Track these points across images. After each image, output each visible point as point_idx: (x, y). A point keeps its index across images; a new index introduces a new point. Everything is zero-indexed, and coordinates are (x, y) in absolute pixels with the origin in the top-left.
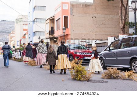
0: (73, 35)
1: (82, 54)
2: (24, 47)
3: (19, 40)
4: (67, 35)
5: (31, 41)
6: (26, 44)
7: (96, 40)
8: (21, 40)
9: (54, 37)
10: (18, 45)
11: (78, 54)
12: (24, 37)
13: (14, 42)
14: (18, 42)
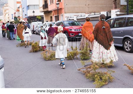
0: (66, 9)
1: (77, 31)
2: (19, 20)
3: (13, 13)
4: (61, 9)
5: (26, 15)
6: (20, 17)
7: (89, 14)
8: (15, 13)
9: (48, 11)
10: (13, 18)
11: (73, 31)
12: (18, 11)
13: (9, 15)
14: (12, 15)
